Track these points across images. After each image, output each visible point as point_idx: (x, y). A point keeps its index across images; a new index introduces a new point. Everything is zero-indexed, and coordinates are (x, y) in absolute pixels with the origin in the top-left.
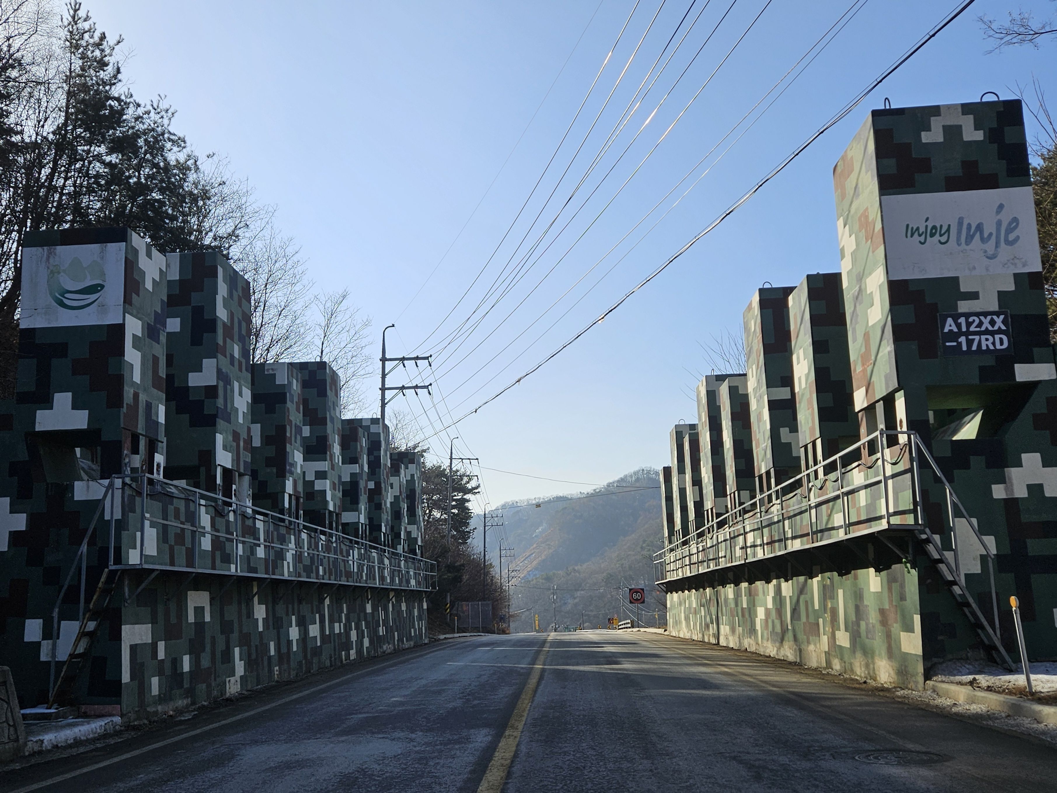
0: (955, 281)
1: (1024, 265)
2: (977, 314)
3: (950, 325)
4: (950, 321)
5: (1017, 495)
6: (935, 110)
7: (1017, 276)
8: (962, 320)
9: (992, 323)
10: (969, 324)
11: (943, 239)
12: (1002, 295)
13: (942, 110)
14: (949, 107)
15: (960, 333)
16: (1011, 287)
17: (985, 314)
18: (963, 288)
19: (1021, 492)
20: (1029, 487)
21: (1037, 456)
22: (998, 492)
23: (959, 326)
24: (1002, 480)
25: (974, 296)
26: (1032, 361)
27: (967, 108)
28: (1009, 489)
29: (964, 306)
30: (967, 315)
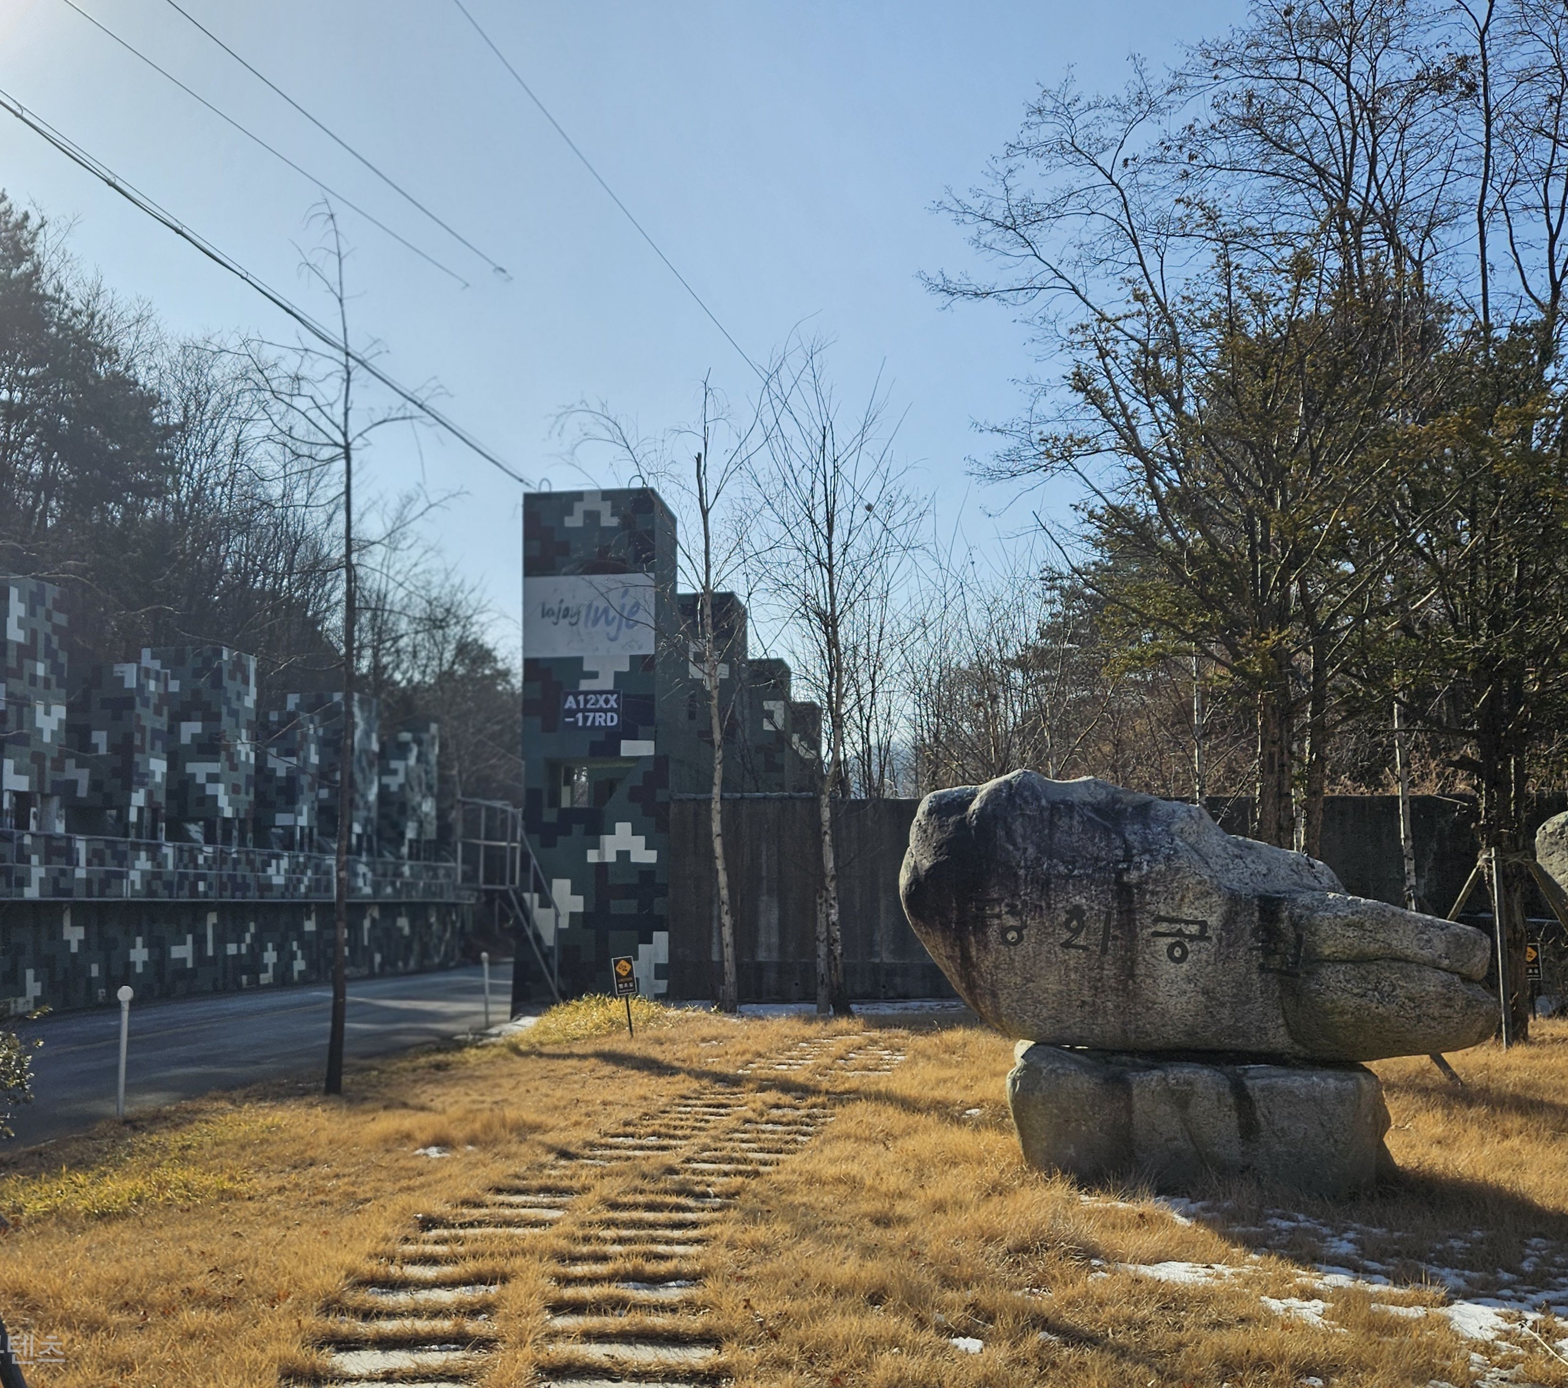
0: (579, 661)
1: (640, 648)
2: (595, 693)
3: (570, 703)
4: (571, 698)
5: (607, 860)
6: (578, 496)
7: (633, 658)
8: (581, 698)
9: (607, 701)
10: (586, 702)
11: (574, 620)
12: (618, 675)
13: (585, 496)
14: (591, 493)
15: (579, 710)
16: (625, 668)
17: (601, 693)
18: (587, 668)
19: (611, 857)
20: (619, 853)
21: (628, 826)
22: (592, 857)
23: (578, 703)
24: (596, 846)
25: (594, 675)
26: (635, 738)
27: (607, 495)
28: (601, 855)
29: (585, 685)
30: (586, 693)
